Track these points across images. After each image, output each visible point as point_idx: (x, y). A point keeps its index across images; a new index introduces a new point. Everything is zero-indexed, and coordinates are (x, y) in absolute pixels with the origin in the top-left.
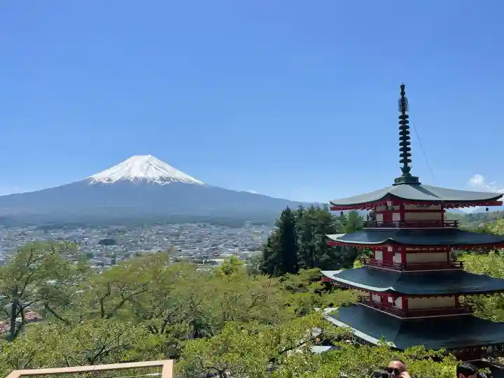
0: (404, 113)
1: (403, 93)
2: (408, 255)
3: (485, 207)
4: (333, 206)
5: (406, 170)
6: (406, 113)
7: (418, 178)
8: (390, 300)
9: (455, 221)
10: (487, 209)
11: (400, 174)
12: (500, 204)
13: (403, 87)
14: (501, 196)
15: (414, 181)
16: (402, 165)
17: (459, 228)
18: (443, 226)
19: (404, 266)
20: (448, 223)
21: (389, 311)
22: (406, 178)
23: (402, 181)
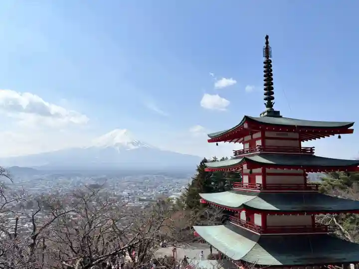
1: (267, 43)
2: (268, 177)
4: (209, 138)
5: (270, 105)
7: (279, 112)
9: (311, 148)
10: (339, 137)
12: (351, 131)
13: (267, 37)
14: (352, 124)
15: (276, 114)
16: (266, 102)
17: (314, 154)
18: (301, 152)
19: (265, 185)
20: (305, 150)
21: (251, 228)
22: (269, 112)
23: (266, 114)
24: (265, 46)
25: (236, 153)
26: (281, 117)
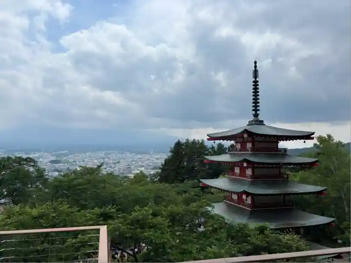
1: (256, 67)
2: (255, 170)
3: (303, 141)
4: (208, 137)
5: (256, 115)
6: (257, 79)
7: (263, 121)
8: (244, 197)
9: (285, 149)
10: (305, 142)
11: (252, 118)
12: (312, 139)
13: (255, 63)
14: (313, 134)
15: (261, 123)
16: (254, 112)
17: (287, 153)
18: (278, 151)
19: (253, 176)
20: (281, 150)
21: (243, 205)
22: (256, 121)
23: (253, 123)
24: (254, 69)
26: (264, 124)
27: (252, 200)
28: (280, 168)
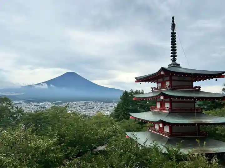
0: (173, 31)
1: (173, 21)
2: (173, 104)
3: (215, 79)
4: (136, 80)
5: (174, 60)
6: (175, 31)
7: (180, 64)
8: (161, 125)
9: (199, 86)
11: (171, 62)
12: (223, 77)
13: (173, 18)
14: (224, 73)
15: (178, 66)
16: (172, 58)
17: (201, 90)
18: (193, 89)
19: (171, 109)
20: (195, 87)
21: (162, 133)
22: (174, 64)
23: (172, 66)
24: (172, 23)
25: (152, 89)
26: (181, 67)
27: (171, 129)
28: (194, 102)
